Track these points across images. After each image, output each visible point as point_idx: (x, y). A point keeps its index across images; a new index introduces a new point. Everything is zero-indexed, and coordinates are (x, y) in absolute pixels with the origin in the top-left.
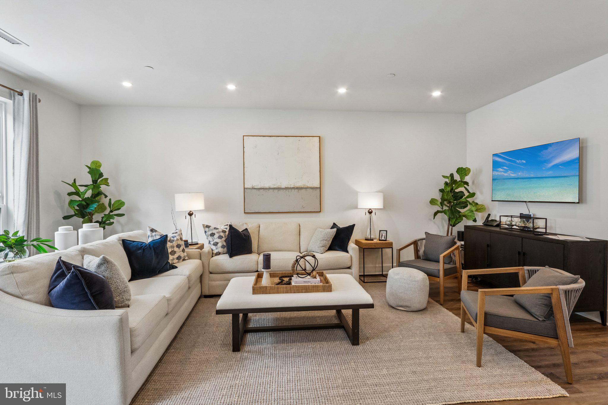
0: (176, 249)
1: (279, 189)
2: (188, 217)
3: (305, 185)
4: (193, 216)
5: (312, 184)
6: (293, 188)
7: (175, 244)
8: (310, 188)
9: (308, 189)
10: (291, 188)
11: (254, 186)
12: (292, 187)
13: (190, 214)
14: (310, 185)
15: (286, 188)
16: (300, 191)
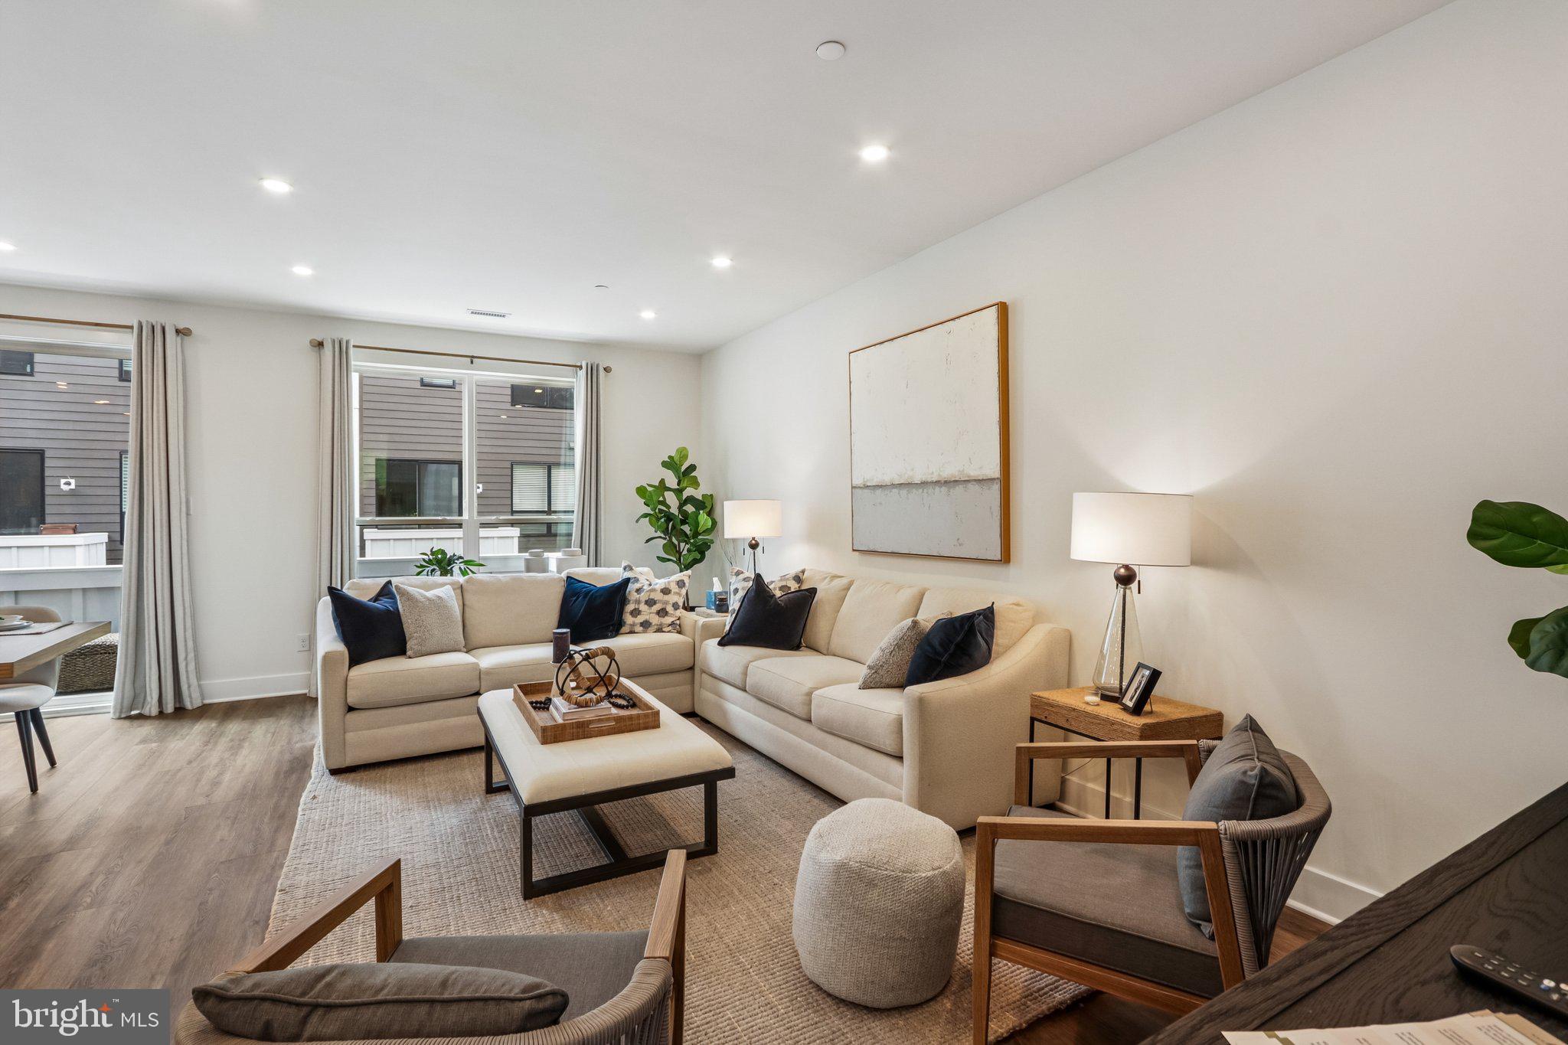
0: (643, 607)
1: (908, 485)
2: (749, 551)
3: (963, 470)
4: (759, 550)
5: (981, 468)
6: (937, 483)
7: (643, 596)
8: (975, 480)
9: (970, 485)
10: (932, 482)
11: (867, 480)
12: (934, 480)
13: (754, 546)
14: (974, 472)
15: (924, 484)
16: (951, 490)
